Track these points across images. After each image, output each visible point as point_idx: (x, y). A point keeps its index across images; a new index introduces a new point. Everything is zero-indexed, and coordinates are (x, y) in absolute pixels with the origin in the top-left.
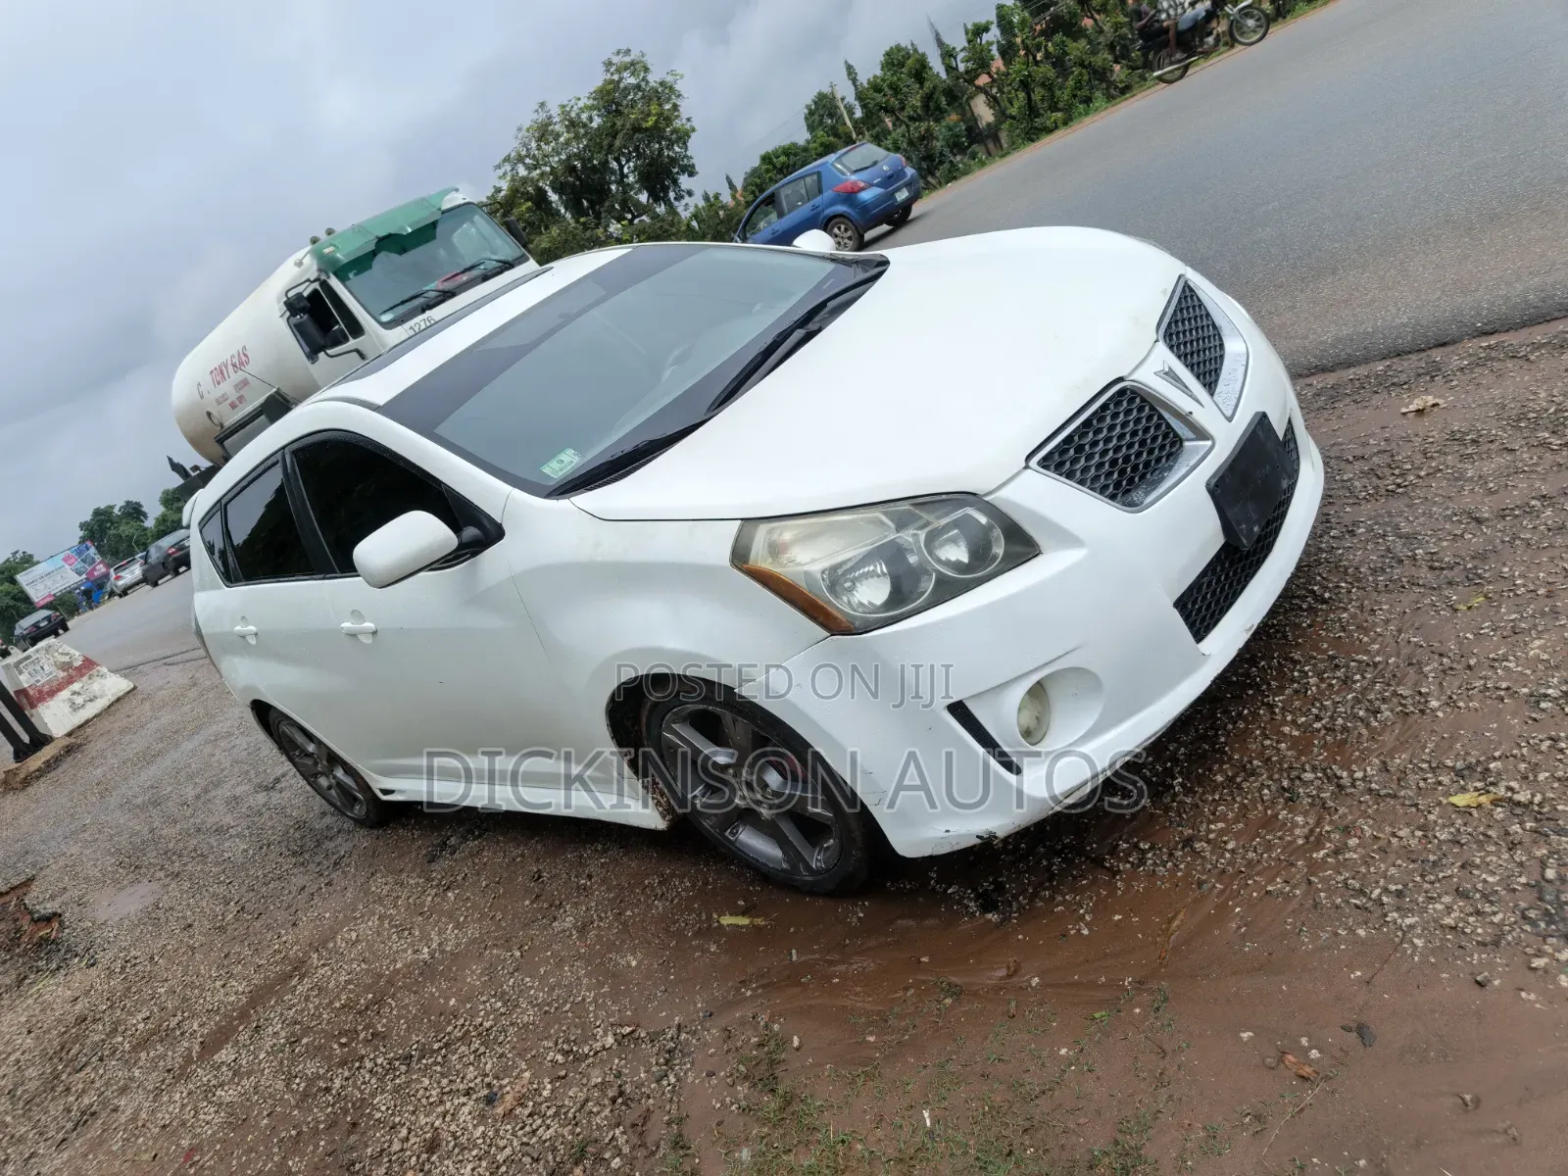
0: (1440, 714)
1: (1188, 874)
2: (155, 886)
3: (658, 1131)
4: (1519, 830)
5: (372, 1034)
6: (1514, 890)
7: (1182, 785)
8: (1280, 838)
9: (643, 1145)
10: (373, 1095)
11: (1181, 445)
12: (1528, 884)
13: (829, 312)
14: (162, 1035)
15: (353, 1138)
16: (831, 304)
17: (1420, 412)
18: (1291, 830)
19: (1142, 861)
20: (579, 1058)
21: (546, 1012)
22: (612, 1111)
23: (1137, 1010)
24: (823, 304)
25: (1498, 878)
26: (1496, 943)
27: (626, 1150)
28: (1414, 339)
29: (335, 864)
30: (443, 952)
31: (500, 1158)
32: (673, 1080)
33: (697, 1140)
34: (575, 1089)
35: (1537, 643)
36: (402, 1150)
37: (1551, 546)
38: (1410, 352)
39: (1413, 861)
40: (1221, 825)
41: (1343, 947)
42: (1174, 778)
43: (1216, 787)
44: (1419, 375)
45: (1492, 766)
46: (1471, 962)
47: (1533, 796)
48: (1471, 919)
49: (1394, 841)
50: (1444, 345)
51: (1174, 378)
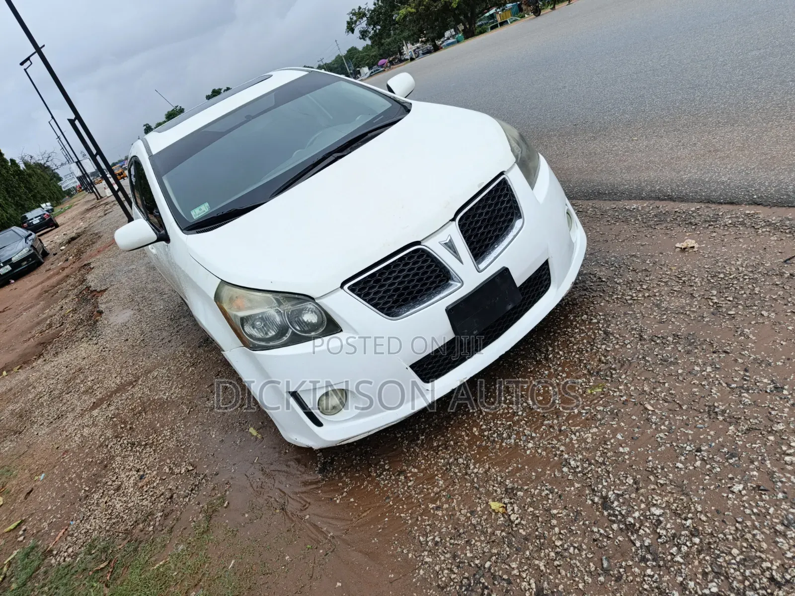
0: (528, 452)
1: (387, 491)
2: (132, 312)
3: (170, 522)
4: (499, 535)
5: (130, 428)
6: (471, 565)
7: (423, 440)
8: (428, 490)
9: (162, 525)
10: (117, 456)
11: (447, 281)
12: (477, 565)
13: (361, 142)
14: (89, 391)
15: (104, 471)
16: (370, 135)
17: (683, 250)
18: (434, 487)
19: (381, 474)
20: (172, 473)
21: (178, 445)
22: (165, 504)
23: (321, 551)
24: (366, 134)
25: (471, 555)
26: (443, 588)
27: (157, 524)
28: (721, 195)
29: (178, 332)
30: (171, 398)
31: (129, 505)
32: (187, 500)
33: (177, 532)
34: (163, 487)
35: (595, 430)
36: (111, 485)
37: (652, 371)
38: (714, 203)
39: (455, 529)
40: (416, 470)
41: (399, 559)
42: (422, 435)
43: (432, 448)
44: (706, 221)
45: (519, 493)
46: (428, 593)
47: (517, 519)
48: (446, 571)
49: (458, 513)
50: (732, 203)
51: (450, 246)
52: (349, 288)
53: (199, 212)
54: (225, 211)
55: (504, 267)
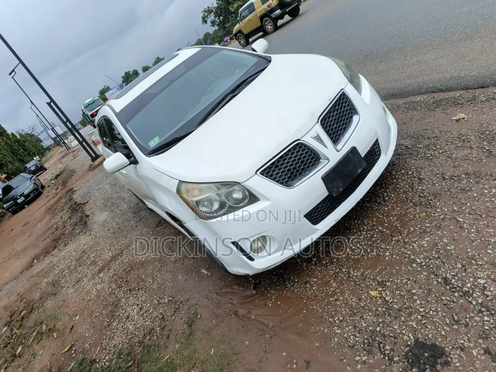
0: (387, 258)
1: (300, 294)
2: (108, 213)
3: (166, 332)
4: (381, 310)
5: (126, 281)
6: (367, 331)
7: (315, 261)
8: (327, 290)
9: (162, 335)
10: (122, 298)
11: (319, 160)
12: (371, 330)
13: (245, 85)
14: (94, 263)
15: (116, 309)
17: (458, 121)
18: (330, 288)
19: (294, 285)
20: (160, 303)
21: (159, 287)
22: (160, 322)
23: (268, 336)
24: (246, 80)
25: (366, 325)
26: (352, 347)
27: (158, 335)
28: (474, 83)
29: (140, 220)
30: (147, 259)
31: (138, 326)
32: (174, 318)
33: (172, 337)
34: (156, 312)
35: (428, 239)
36: (123, 316)
37: (457, 197)
38: (471, 89)
39: (351, 311)
40: (316, 280)
41: (319, 334)
42: (314, 258)
43: (322, 265)
44: (468, 101)
45: (387, 284)
46: (343, 351)
47: (390, 299)
48: (352, 337)
49: (351, 301)
50: (483, 87)
51: (318, 138)
52: (260, 173)
53: (154, 143)
54: (170, 140)
55: (353, 146)
